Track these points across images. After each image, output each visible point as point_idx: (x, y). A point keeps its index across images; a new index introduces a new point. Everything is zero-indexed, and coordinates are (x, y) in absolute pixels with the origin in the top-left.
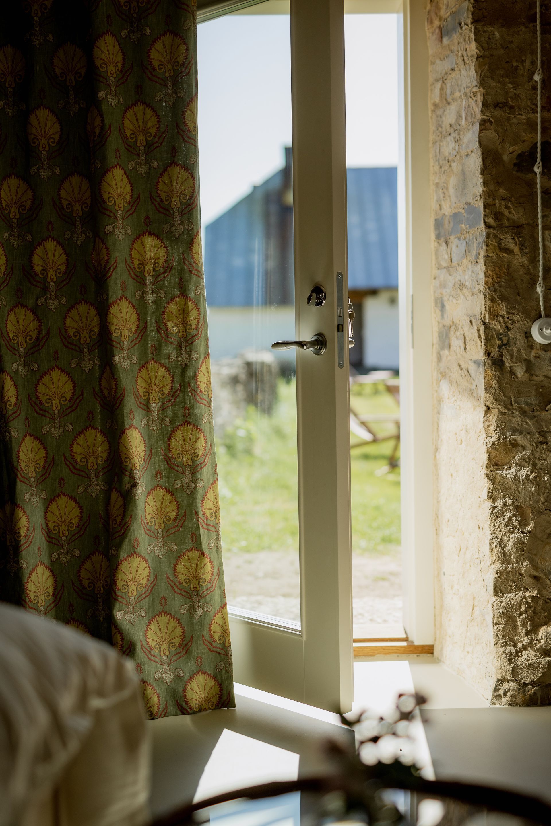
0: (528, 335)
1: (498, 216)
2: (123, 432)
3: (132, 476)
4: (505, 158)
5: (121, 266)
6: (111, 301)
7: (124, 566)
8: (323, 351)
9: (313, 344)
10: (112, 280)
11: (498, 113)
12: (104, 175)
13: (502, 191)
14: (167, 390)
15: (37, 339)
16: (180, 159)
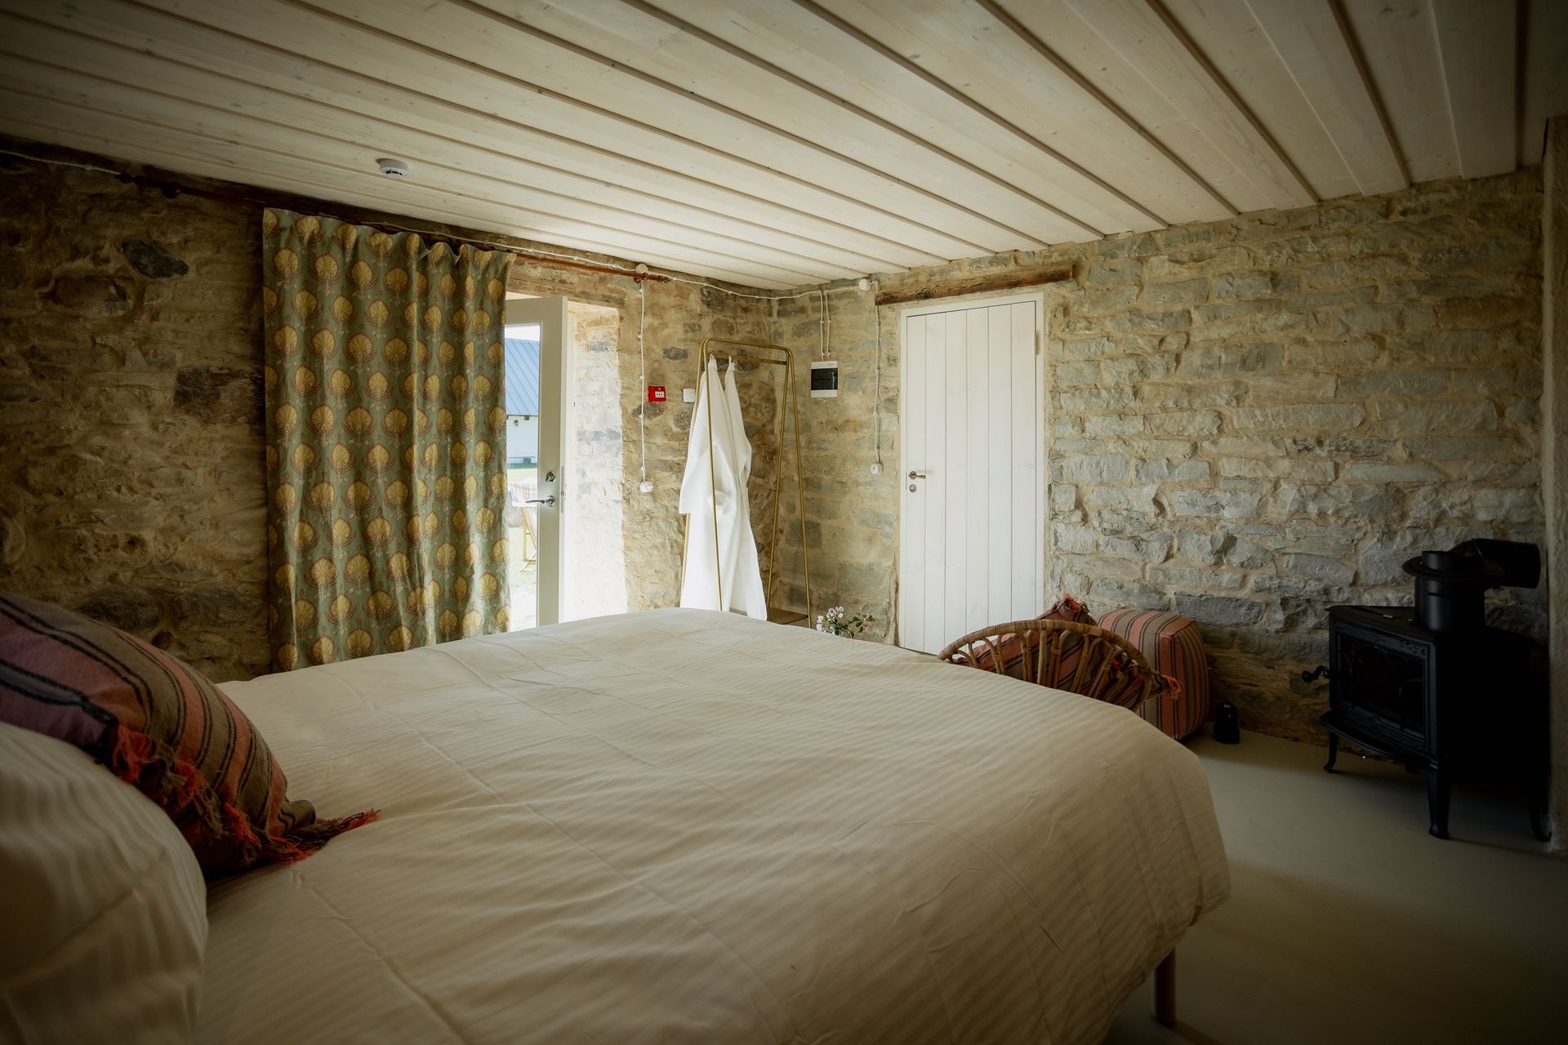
0: (639, 489)
1: (627, 436)
2: (469, 545)
3: (472, 568)
4: (629, 411)
5: (471, 460)
6: (467, 476)
7: (467, 616)
8: (553, 504)
9: (548, 501)
10: (467, 466)
11: (627, 391)
12: (466, 412)
13: (629, 426)
14: (491, 522)
15: (426, 496)
16: (500, 404)
